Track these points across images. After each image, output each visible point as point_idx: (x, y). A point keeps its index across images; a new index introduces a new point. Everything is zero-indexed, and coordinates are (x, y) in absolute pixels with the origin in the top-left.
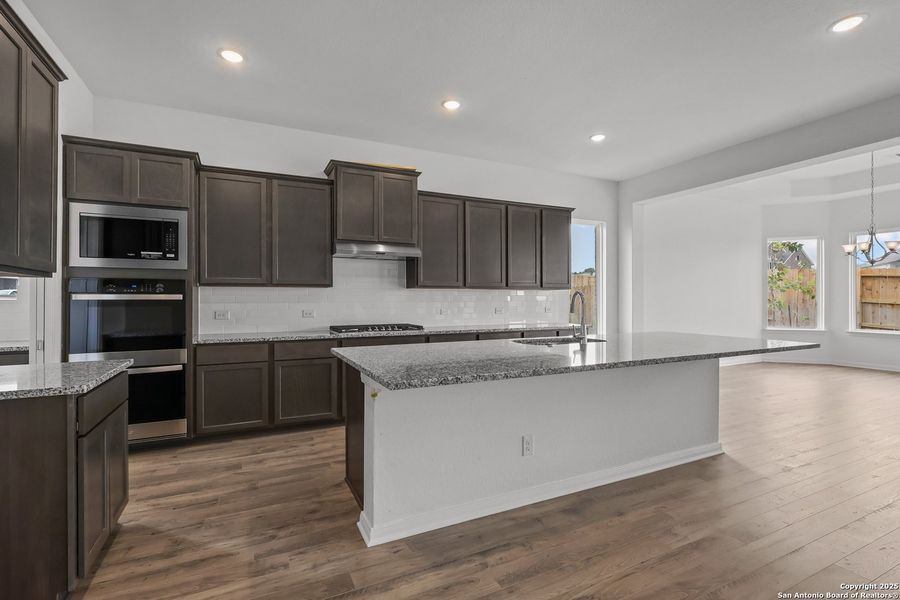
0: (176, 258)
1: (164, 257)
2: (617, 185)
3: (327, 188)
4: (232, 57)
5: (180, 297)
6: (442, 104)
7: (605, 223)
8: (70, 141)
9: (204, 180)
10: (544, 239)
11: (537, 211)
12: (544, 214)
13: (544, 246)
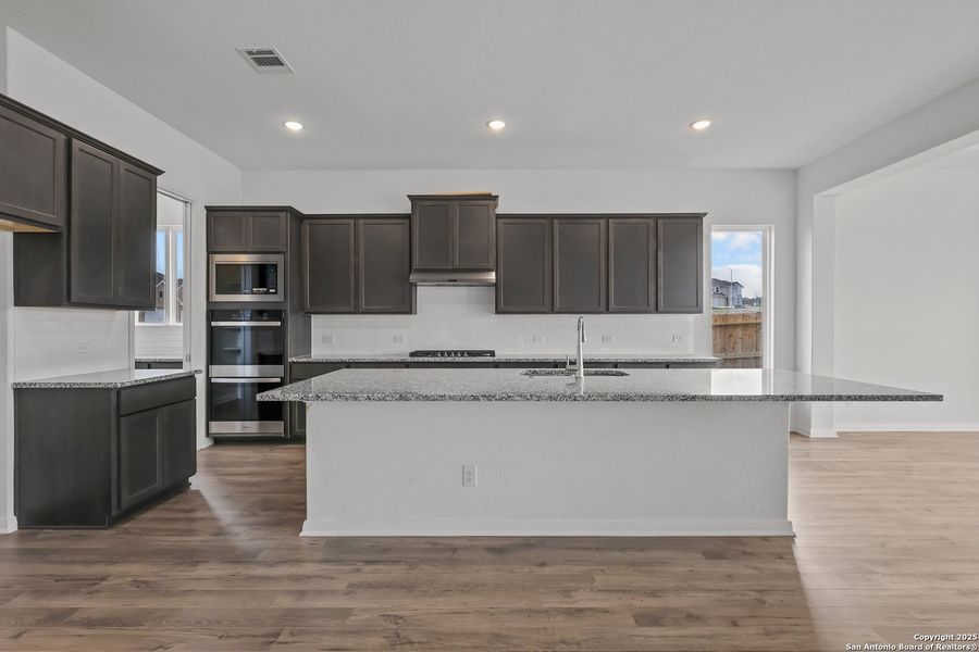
0: (276, 293)
1: (267, 293)
2: (795, 172)
3: (407, 221)
4: (294, 126)
5: (279, 324)
6: (487, 124)
7: (773, 226)
8: (209, 209)
9: (306, 226)
10: (660, 254)
11: (650, 221)
12: (660, 224)
13: (660, 262)
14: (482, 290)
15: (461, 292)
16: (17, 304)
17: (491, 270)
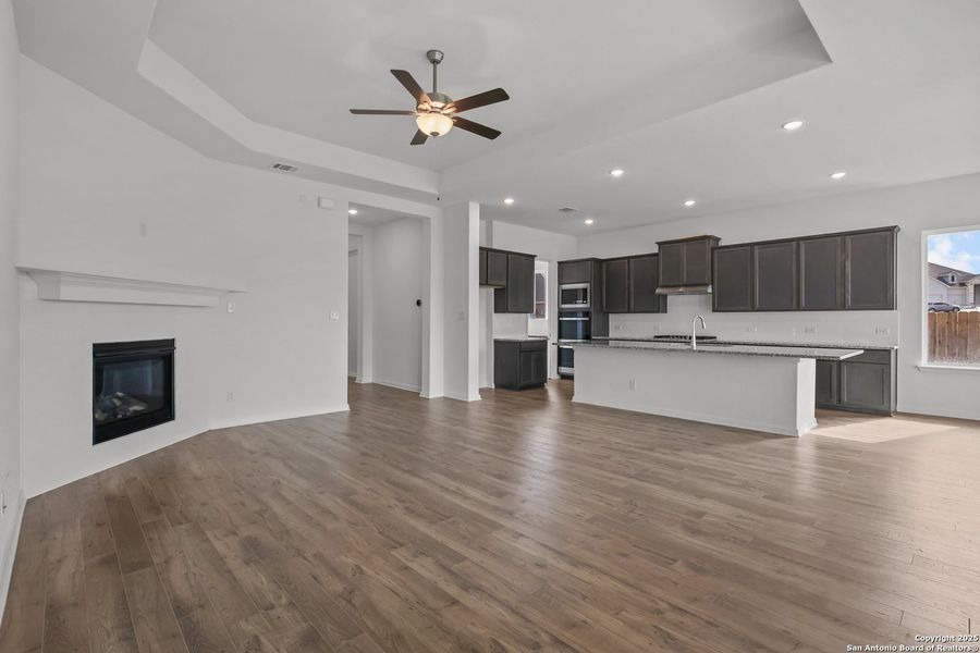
0: (586, 303)
1: (582, 303)
3: (656, 258)
4: (589, 222)
5: (588, 319)
8: (559, 263)
9: (604, 265)
10: (848, 264)
11: (838, 239)
12: (848, 239)
13: (849, 270)
14: (703, 297)
15: (696, 298)
16: (496, 312)
17: (708, 285)
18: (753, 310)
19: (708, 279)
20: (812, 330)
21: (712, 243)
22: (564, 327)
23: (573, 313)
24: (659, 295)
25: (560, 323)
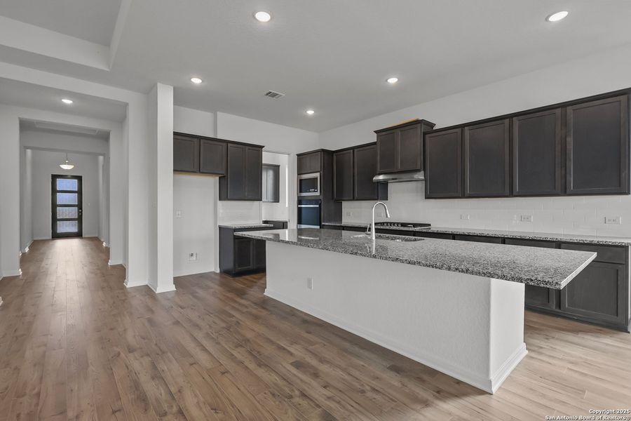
1: (314, 191)
3: (375, 147)
4: (310, 112)
5: (318, 206)
8: (298, 156)
10: (570, 140)
11: (558, 111)
12: (570, 109)
13: (570, 147)
17: (420, 171)
18: (464, 196)
19: (419, 165)
20: (528, 218)
21: (424, 129)
22: (304, 213)
23: (310, 201)
24: (379, 182)
25: (300, 210)
